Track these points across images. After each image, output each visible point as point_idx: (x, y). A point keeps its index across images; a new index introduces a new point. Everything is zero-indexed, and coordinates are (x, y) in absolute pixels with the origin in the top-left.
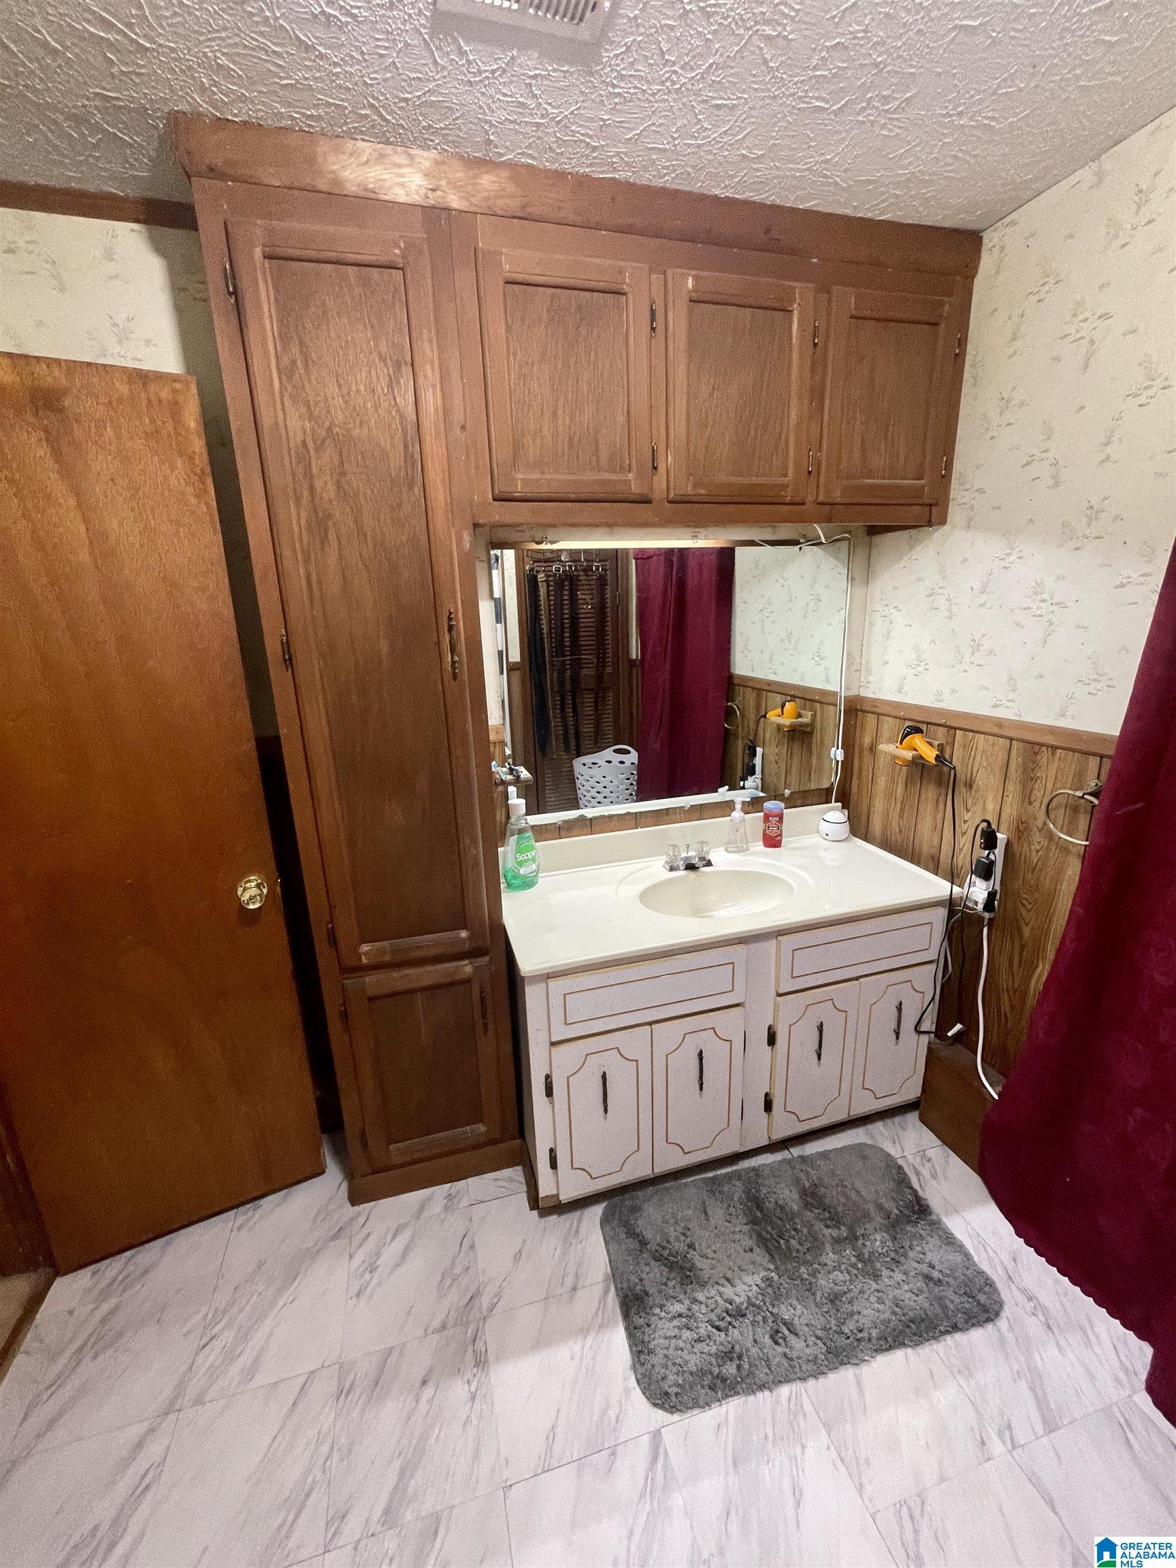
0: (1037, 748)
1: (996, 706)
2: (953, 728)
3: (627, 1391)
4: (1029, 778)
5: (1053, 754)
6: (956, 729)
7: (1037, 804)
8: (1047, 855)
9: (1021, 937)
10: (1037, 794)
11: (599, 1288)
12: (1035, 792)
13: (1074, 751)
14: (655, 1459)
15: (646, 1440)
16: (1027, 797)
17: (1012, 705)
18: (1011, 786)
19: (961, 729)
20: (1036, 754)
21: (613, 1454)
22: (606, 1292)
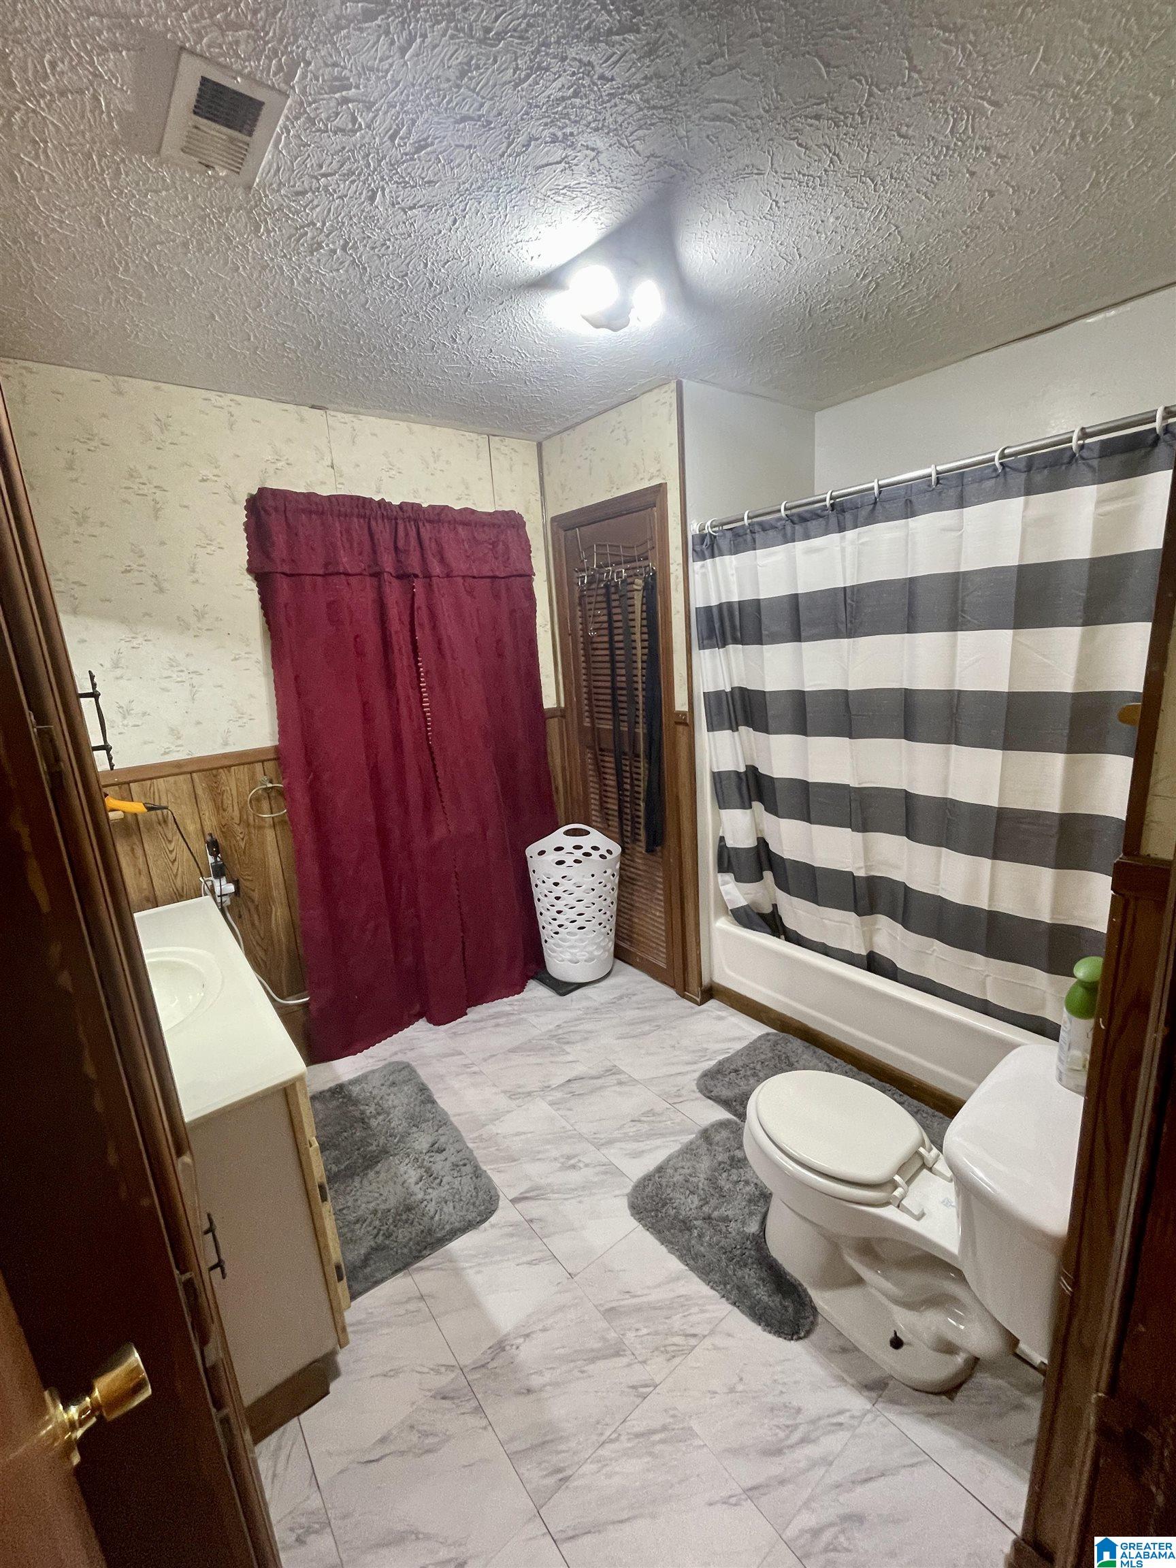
0: (214, 772)
1: (165, 753)
2: (125, 783)
3: (493, 1226)
4: (216, 794)
5: (229, 771)
6: (128, 783)
7: (230, 809)
8: (250, 839)
9: (253, 901)
10: (228, 802)
11: (418, 1277)
12: (225, 802)
13: (243, 764)
14: (526, 1198)
15: (519, 1206)
16: (219, 808)
17: (182, 748)
18: (203, 806)
19: (135, 781)
20: (215, 776)
21: (531, 1221)
22: (422, 1269)
